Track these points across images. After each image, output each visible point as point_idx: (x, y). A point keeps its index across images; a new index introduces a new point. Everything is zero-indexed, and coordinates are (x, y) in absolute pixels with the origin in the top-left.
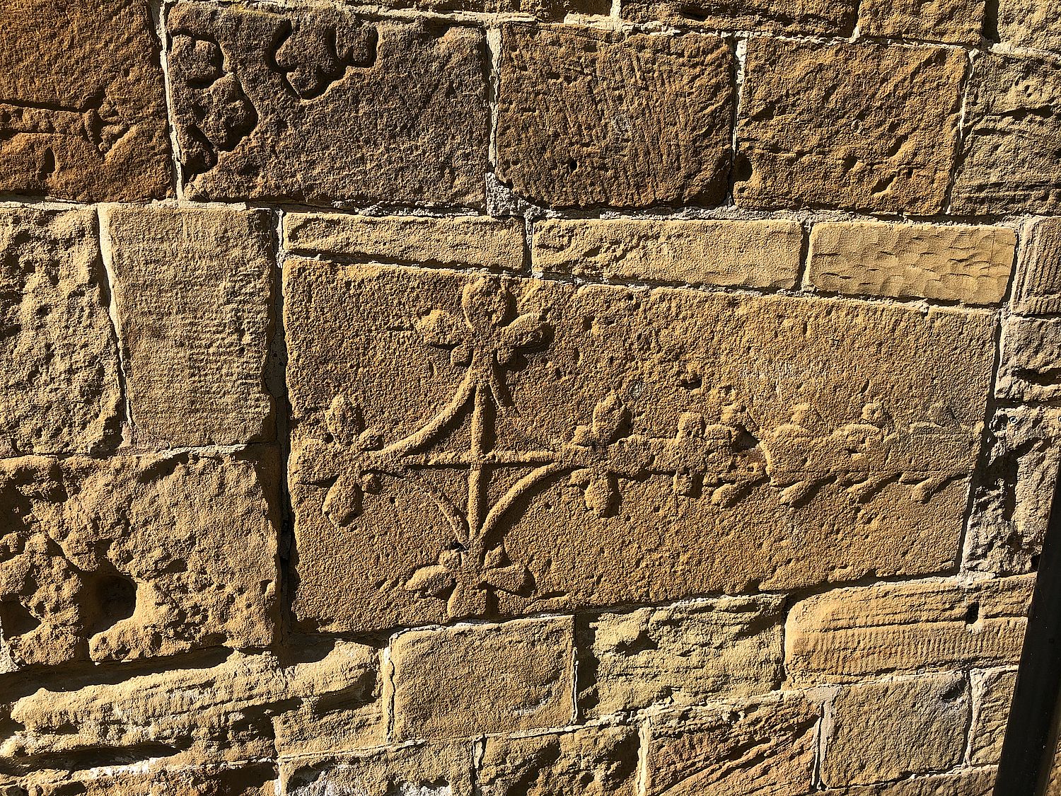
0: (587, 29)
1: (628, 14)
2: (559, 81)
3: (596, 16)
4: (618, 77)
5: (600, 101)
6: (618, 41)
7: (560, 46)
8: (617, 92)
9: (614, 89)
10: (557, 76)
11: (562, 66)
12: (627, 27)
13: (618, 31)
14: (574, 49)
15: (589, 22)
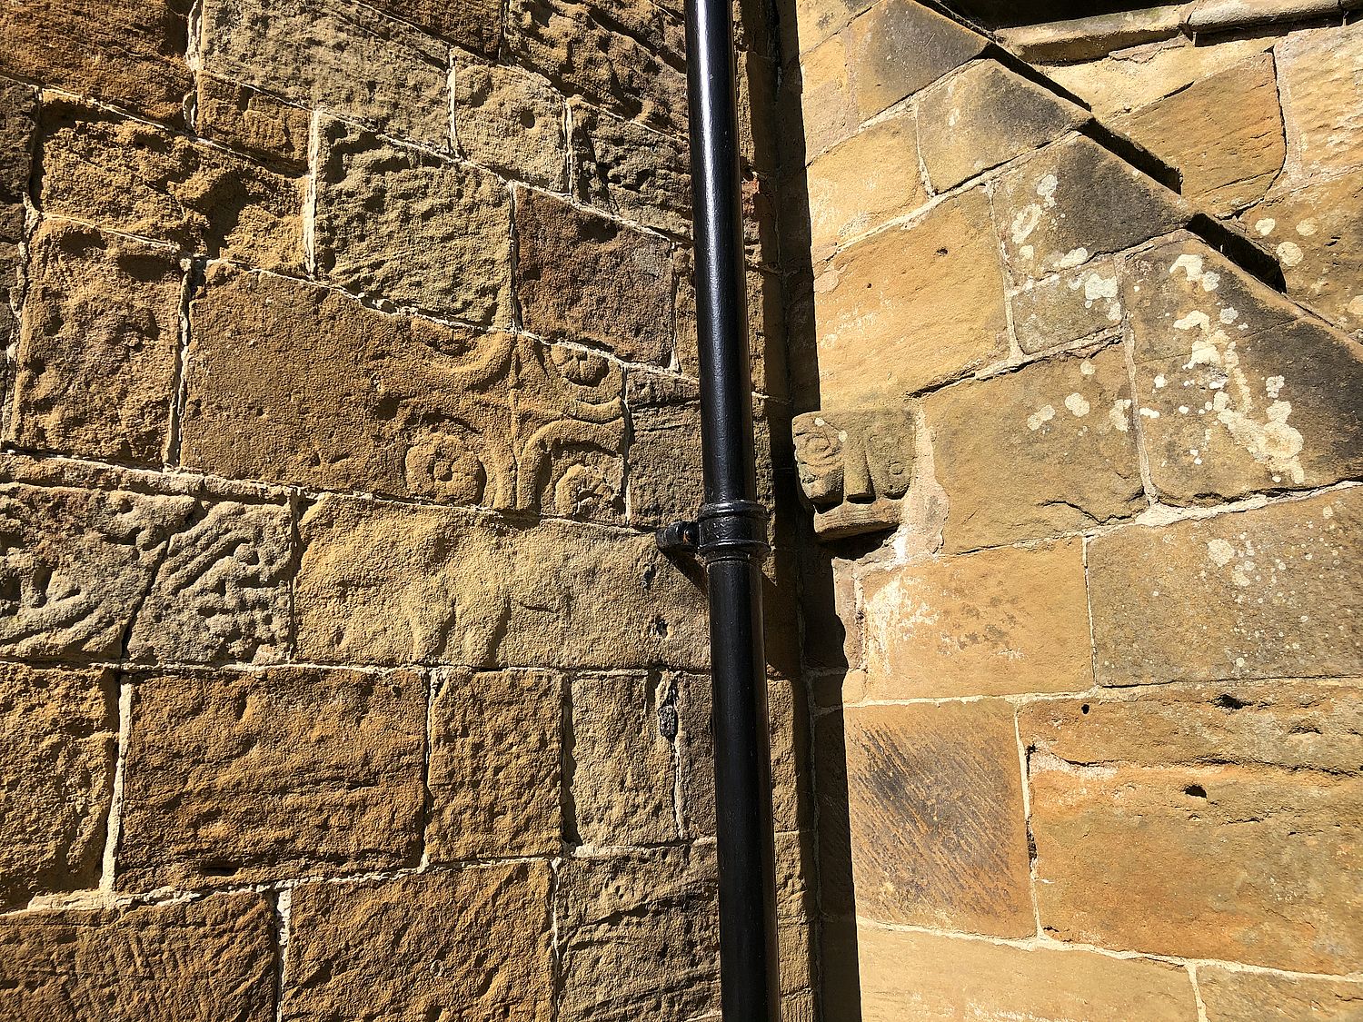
0: (63, 913)
1: (126, 883)
2: (17, 990)
3: (76, 894)
4: (108, 970)
5: (81, 1006)
6: (109, 921)
7: (21, 942)
8: (107, 990)
9: (102, 987)
10: (14, 984)
11: (22, 969)
12: (123, 902)
13: (109, 908)
14: (41, 943)
15: (67, 903)
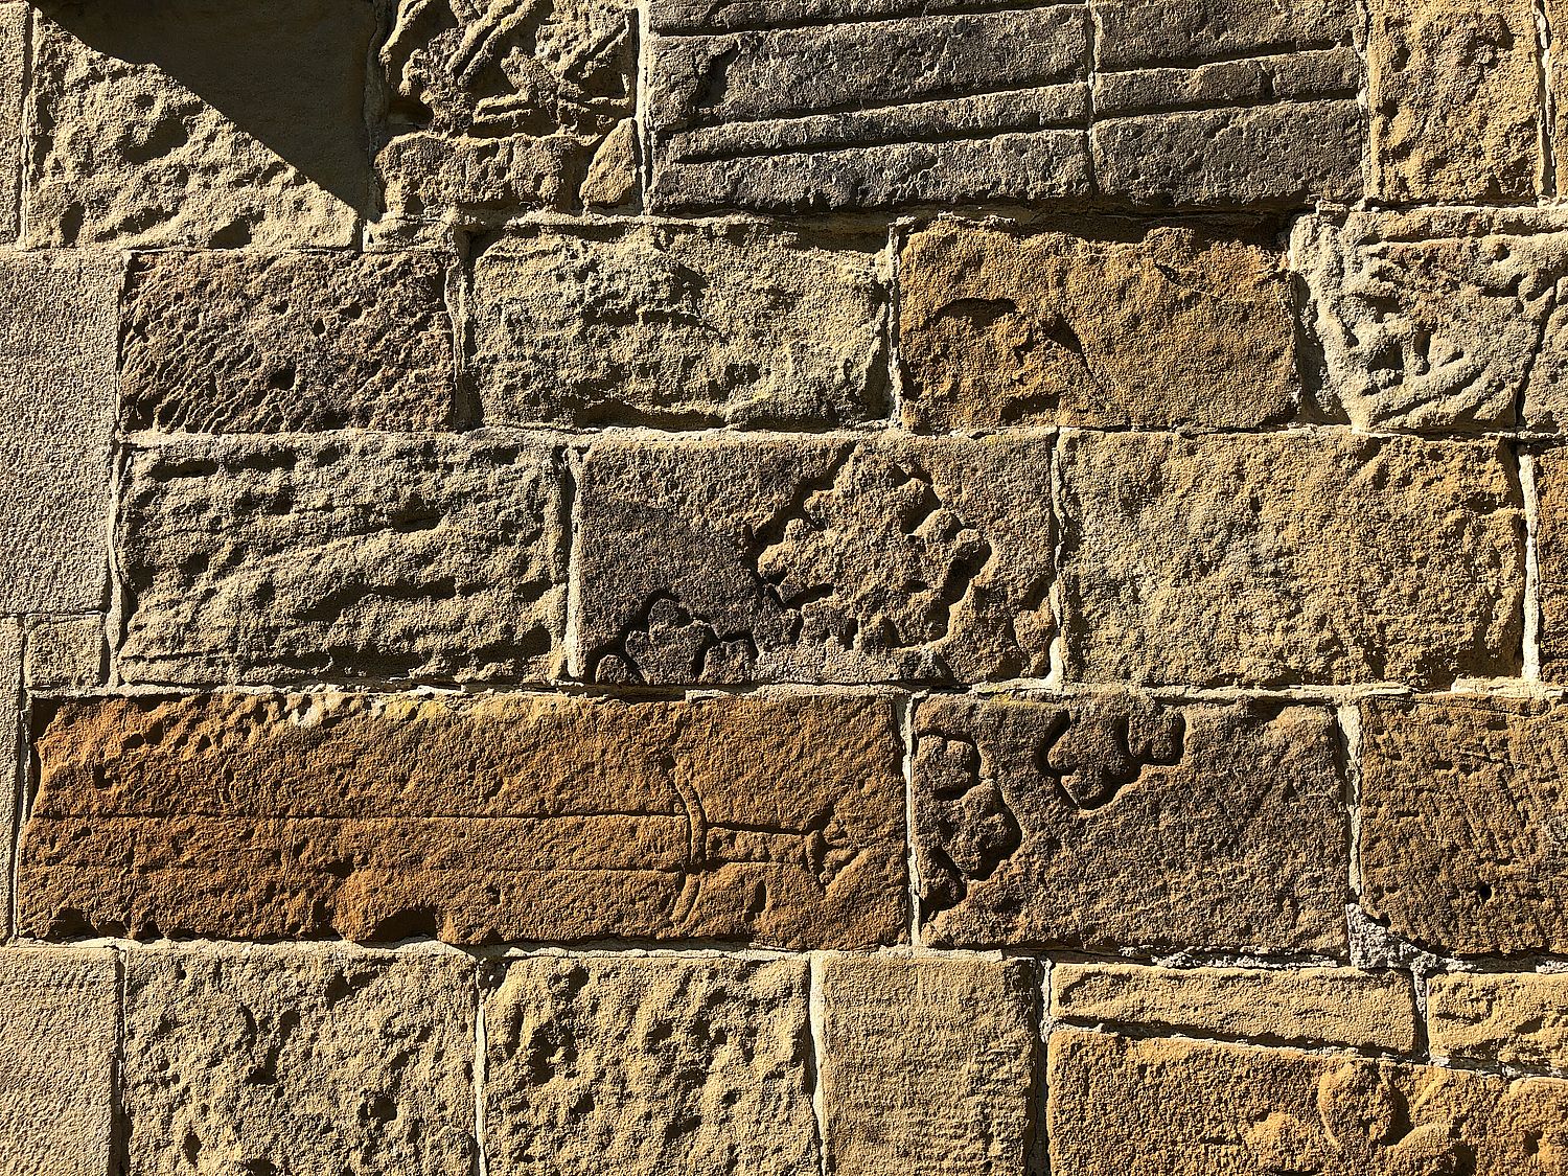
0: (1489, 699)
1: (1552, 674)
2: (1452, 772)
3: (1498, 681)
4: (1546, 763)
5: (1521, 798)
6: (1541, 712)
7: (1450, 724)
8: (1546, 785)
9: (1541, 781)
10: (1449, 765)
11: (1455, 751)
12: (1553, 693)
13: (1538, 698)
14: (1471, 727)
15: (1492, 689)
